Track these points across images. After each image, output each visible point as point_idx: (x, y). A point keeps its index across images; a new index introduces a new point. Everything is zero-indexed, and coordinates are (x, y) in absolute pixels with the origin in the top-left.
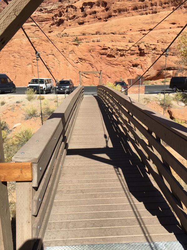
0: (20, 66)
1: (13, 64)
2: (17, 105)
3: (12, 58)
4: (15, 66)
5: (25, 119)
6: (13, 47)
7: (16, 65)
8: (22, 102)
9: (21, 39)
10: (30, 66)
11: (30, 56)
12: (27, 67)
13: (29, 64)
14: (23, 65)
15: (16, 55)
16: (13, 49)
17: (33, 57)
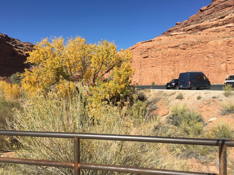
0: (213, 66)
1: (206, 64)
2: (213, 100)
3: (206, 59)
4: (208, 65)
5: (221, 115)
6: (208, 49)
7: (210, 65)
8: (218, 97)
9: (216, 40)
10: (224, 64)
11: (225, 55)
12: (221, 65)
13: (223, 63)
14: (216, 64)
15: (210, 55)
16: (208, 51)
17: (228, 56)
